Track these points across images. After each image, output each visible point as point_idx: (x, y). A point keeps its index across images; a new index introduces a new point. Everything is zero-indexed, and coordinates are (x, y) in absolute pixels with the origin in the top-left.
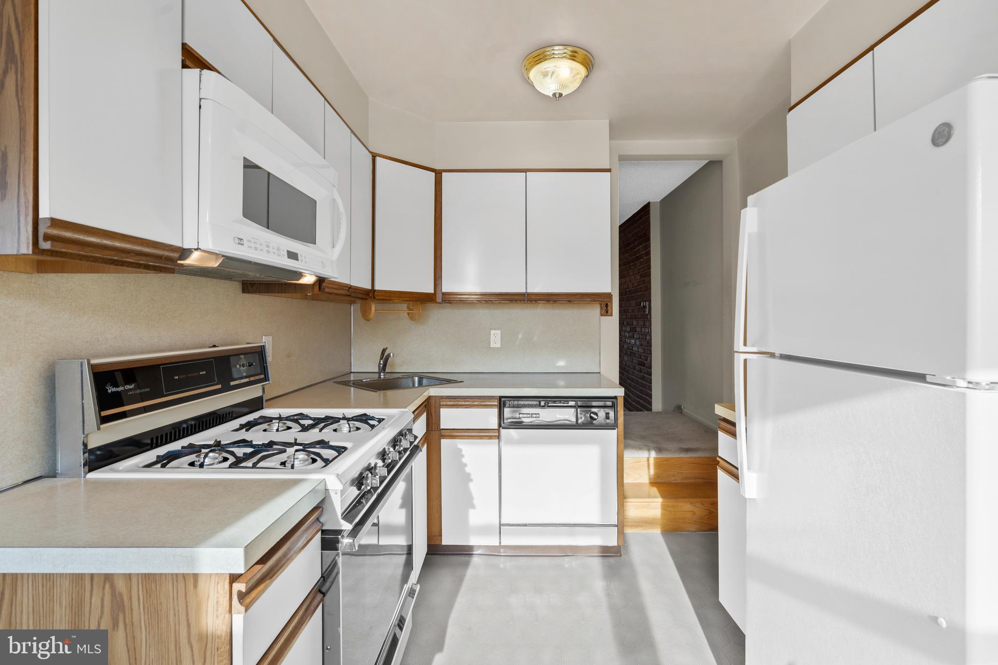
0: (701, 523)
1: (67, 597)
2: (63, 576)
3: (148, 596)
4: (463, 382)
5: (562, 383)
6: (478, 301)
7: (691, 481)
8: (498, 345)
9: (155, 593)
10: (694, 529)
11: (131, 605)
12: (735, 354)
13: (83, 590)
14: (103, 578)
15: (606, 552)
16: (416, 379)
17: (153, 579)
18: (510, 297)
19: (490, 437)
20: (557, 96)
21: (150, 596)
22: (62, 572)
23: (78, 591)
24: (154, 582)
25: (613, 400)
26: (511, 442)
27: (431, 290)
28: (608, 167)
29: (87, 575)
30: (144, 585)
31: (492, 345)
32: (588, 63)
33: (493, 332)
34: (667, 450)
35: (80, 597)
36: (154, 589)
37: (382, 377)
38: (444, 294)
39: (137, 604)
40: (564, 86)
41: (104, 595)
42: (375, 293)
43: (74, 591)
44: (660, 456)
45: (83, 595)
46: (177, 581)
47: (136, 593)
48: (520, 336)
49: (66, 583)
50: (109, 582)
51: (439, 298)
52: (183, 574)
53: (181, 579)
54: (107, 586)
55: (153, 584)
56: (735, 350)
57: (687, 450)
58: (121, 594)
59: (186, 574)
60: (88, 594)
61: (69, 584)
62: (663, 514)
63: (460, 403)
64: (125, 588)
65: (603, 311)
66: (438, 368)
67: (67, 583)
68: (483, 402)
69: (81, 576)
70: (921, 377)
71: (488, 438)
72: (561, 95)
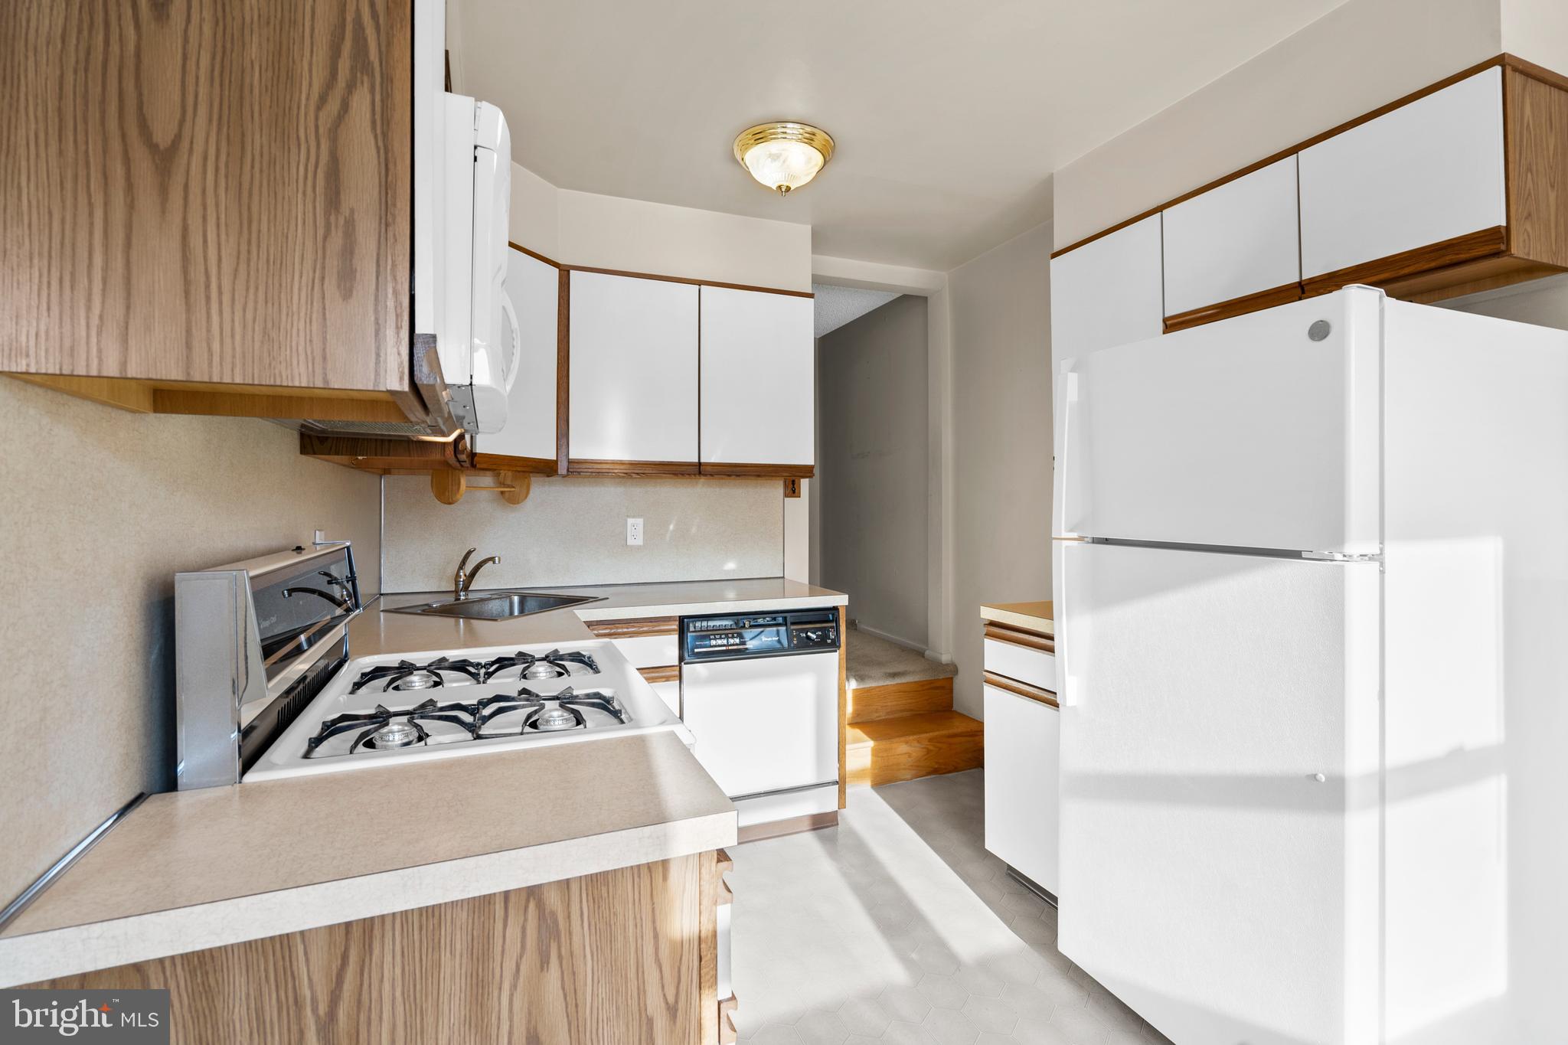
0: (918, 766)
1: (464, 938)
2: (457, 905)
3: (596, 906)
4: (608, 598)
5: (731, 595)
6: (626, 473)
7: (896, 715)
8: (639, 542)
9: (607, 901)
10: (909, 777)
11: (570, 926)
12: (1054, 541)
13: (492, 921)
14: (524, 895)
15: (822, 823)
16: (516, 599)
17: (604, 880)
18: (674, 468)
19: (668, 679)
20: (783, 190)
21: (599, 907)
22: (460, 897)
23: (484, 922)
24: (605, 885)
25: (833, 612)
26: (698, 682)
27: (551, 455)
28: (810, 291)
29: (497, 896)
30: (590, 893)
31: (630, 542)
32: (829, 152)
33: (630, 521)
34: (870, 677)
35: (486, 934)
36: (605, 895)
37: (462, 598)
38: (570, 462)
39: (579, 922)
40: (793, 177)
41: (526, 920)
42: (476, 459)
43: (476, 924)
44: (862, 686)
45: (491, 928)
46: (639, 877)
47: (578, 907)
48: (671, 527)
49: (463, 915)
50: (534, 899)
51: (562, 469)
52: (648, 863)
53: (644, 872)
54: (532, 906)
55: (603, 888)
56: (1053, 536)
57: (894, 675)
58: (553, 914)
59: (652, 863)
60: (499, 925)
61: (468, 915)
62: (873, 762)
63: (620, 630)
64: (560, 903)
65: (789, 491)
66: (544, 580)
67: (465, 914)
68: (656, 626)
69: (487, 900)
70: (1296, 555)
71: (664, 679)
72: (788, 189)
